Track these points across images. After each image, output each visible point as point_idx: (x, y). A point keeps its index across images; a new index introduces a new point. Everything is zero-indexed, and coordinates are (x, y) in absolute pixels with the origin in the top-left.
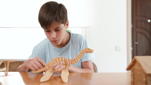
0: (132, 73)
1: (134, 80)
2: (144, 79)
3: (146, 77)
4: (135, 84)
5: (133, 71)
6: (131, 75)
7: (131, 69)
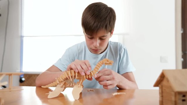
0: (161, 90)
1: (162, 99)
2: (173, 98)
3: (175, 96)
4: (164, 104)
5: (161, 88)
6: (160, 93)
7: (159, 85)
